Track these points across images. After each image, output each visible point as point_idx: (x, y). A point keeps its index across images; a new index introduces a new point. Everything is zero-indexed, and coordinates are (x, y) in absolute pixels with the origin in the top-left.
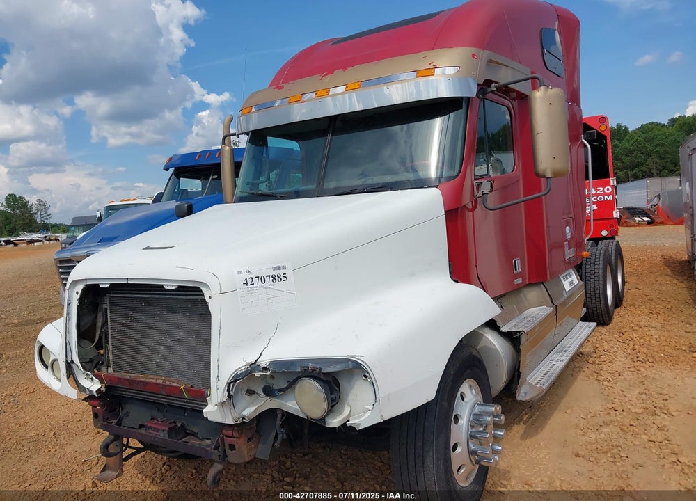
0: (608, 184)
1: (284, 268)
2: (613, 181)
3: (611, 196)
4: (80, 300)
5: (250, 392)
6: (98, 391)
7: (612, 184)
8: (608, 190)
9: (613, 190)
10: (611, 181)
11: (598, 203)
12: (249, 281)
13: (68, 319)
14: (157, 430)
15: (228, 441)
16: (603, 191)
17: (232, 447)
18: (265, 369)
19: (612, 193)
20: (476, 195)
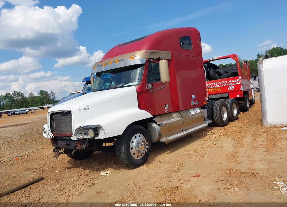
0: (238, 78)
1: (88, 107)
2: (240, 77)
3: (239, 83)
4: (50, 116)
5: (81, 133)
6: (52, 137)
7: (239, 78)
8: (238, 80)
9: (240, 81)
10: (239, 77)
11: (235, 85)
12: (80, 110)
13: (48, 124)
14: (63, 144)
15: (76, 144)
16: (237, 81)
17: (77, 146)
18: (82, 127)
19: (240, 82)
20: (147, 88)
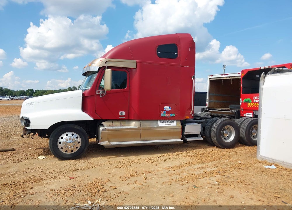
1: (33, 102)
12: (27, 104)
20: (97, 93)
